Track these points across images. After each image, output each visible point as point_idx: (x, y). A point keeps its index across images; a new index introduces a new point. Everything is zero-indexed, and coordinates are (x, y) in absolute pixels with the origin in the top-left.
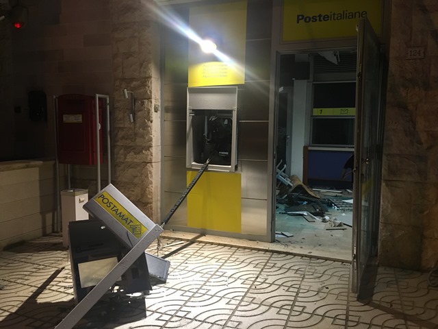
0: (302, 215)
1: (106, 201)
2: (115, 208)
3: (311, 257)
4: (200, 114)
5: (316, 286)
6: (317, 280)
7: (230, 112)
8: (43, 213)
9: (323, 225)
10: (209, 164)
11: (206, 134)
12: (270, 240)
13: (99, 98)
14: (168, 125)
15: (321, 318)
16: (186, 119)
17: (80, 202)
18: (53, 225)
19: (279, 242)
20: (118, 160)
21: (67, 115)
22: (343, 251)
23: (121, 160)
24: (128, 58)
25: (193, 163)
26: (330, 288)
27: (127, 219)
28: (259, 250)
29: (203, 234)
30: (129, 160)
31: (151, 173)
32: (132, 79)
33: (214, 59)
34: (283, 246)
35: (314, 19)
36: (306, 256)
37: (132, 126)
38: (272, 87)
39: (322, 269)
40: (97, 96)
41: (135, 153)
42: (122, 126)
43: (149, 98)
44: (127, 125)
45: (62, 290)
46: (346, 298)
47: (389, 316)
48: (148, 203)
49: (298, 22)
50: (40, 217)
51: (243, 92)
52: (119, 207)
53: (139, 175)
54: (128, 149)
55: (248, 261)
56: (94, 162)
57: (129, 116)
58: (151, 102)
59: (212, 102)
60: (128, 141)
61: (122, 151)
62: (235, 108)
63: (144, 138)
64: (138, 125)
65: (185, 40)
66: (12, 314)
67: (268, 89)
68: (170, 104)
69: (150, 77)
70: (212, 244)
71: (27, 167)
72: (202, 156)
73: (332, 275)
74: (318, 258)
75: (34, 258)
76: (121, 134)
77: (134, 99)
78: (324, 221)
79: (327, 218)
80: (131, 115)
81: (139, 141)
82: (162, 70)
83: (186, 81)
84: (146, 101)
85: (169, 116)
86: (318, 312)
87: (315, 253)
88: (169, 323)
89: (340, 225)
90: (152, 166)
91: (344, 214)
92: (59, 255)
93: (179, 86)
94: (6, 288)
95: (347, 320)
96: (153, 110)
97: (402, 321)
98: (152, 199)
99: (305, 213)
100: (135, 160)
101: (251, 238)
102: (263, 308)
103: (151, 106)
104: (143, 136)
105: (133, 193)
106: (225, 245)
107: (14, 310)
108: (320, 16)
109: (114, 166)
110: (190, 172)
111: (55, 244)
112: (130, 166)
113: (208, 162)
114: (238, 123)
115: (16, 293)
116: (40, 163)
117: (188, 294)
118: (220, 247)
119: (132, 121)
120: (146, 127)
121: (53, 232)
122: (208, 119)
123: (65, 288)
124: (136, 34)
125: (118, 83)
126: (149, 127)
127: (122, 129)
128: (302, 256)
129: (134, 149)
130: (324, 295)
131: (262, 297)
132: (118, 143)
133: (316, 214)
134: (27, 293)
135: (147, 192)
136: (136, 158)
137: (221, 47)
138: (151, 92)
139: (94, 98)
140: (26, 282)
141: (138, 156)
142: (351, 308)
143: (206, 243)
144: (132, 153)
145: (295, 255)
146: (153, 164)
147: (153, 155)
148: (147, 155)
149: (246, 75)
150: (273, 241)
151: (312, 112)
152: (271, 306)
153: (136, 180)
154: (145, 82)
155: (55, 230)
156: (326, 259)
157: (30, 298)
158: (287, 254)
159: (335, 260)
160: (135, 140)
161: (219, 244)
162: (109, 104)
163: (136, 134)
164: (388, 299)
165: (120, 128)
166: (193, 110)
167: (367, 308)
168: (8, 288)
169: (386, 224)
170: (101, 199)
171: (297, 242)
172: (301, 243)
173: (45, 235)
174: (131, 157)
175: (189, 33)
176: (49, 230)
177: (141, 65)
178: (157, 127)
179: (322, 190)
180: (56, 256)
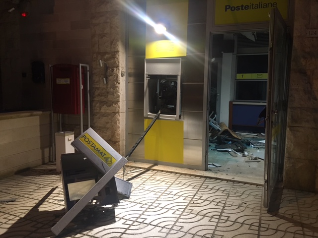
0: (228, 151)
1: (87, 140)
2: (93, 145)
3: (234, 181)
4: (154, 78)
5: (237, 202)
6: (238, 198)
7: (176, 76)
8: (42, 148)
9: (243, 159)
10: (160, 114)
11: (158, 92)
12: (204, 169)
13: (82, 67)
14: (131, 86)
15: (241, 225)
16: (144, 82)
17: (69, 140)
18: (49, 157)
19: (211, 170)
20: (95, 111)
21: (59, 79)
22: (258, 178)
23: (98, 111)
24: (102, 38)
25: (149, 113)
26: (248, 203)
27: (102, 153)
28: (196, 176)
29: (156, 164)
30: (103, 111)
31: (118, 120)
32: (106, 53)
33: (164, 38)
34: (214, 174)
35: (238, 8)
36: (230, 181)
37: (105, 87)
38: (207, 58)
39: (241, 190)
40: (81, 65)
41: (107, 106)
42: (98, 86)
43: (118, 67)
44: (101, 86)
45: (56, 202)
46: (259, 211)
47: (291, 224)
48: (116, 142)
49: (226, 11)
50: (40, 151)
51: (185, 62)
52: (96, 144)
53: (110, 121)
54: (103, 103)
55: (188, 184)
56: (78, 113)
57: (103, 80)
58: (119, 70)
59: (163, 70)
60: (102, 98)
61: (98, 105)
62: (180, 73)
63: (114, 95)
64: (109, 86)
65: (143, 24)
66: (21, 219)
67: (203, 60)
68: (132, 71)
69: (118, 51)
70: (162, 171)
71: (31, 115)
72: (155, 108)
73: (249, 195)
74: (239, 182)
75: (36, 180)
76: (97, 92)
77: (106, 68)
78: (244, 156)
79: (246, 153)
80: (105, 79)
81: (110, 97)
82: (127, 46)
83: (144, 54)
84: (115, 69)
85: (132, 79)
86: (239, 220)
87: (237, 179)
88: (132, 226)
89: (256, 159)
90: (119, 115)
91: (258, 151)
92: (54, 178)
93: (139, 58)
94: (17, 200)
95: (260, 226)
96: (120, 75)
97: (301, 228)
98: (119, 139)
99: (230, 150)
100: (107, 111)
101: (190, 167)
102: (199, 217)
103: (119, 72)
104: (113, 94)
105: (106, 134)
106: (172, 172)
107: (23, 216)
108: (242, 6)
109: (92, 115)
110: (147, 119)
111: (51, 170)
112: (104, 115)
113: (159, 112)
114: (182, 85)
115: (24, 204)
116: (41, 112)
117: (145, 206)
118: (168, 173)
119: (105, 83)
120: (115, 87)
121: (50, 161)
122: (160, 81)
123: (58, 201)
124: (108, 20)
125: (95, 56)
126: (118, 87)
127: (98, 89)
128: (228, 181)
129: (106, 103)
130: (243, 209)
131: (198, 209)
132: (95, 99)
133: (238, 151)
134: (32, 204)
135: (116, 134)
136: (108, 109)
137: (170, 29)
138: (119, 63)
139: (78, 66)
140: (31, 197)
141: (109, 108)
142: (263, 218)
143: (158, 171)
144: (105, 106)
145: (222, 180)
146: (120, 114)
147: (120, 107)
148: (116, 107)
149: (188, 49)
150: (207, 169)
151: (236, 76)
152: (204, 216)
153: (108, 126)
154: (115, 55)
155: (51, 160)
156: (245, 183)
157: (34, 207)
158: (217, 179)
159: (251, 184)
160: (107, 96)
161: (167, 172)
162: (89, 71)
163: (108, 93)
164: (290, 213)
165: (96, 88)
166: (149, 75)
167: (274, 218)
168: (19, 200)
169: (289, 158)
170: (84, 138)
171: (223, 171)
172: (227, 171)
173: (44, 163)
174: (104, 109)
175: (146, 19)
176: (47, 160)
177: (112, 42)
178: (123, 87)
179: (243, 134)
180: (52, 178)
